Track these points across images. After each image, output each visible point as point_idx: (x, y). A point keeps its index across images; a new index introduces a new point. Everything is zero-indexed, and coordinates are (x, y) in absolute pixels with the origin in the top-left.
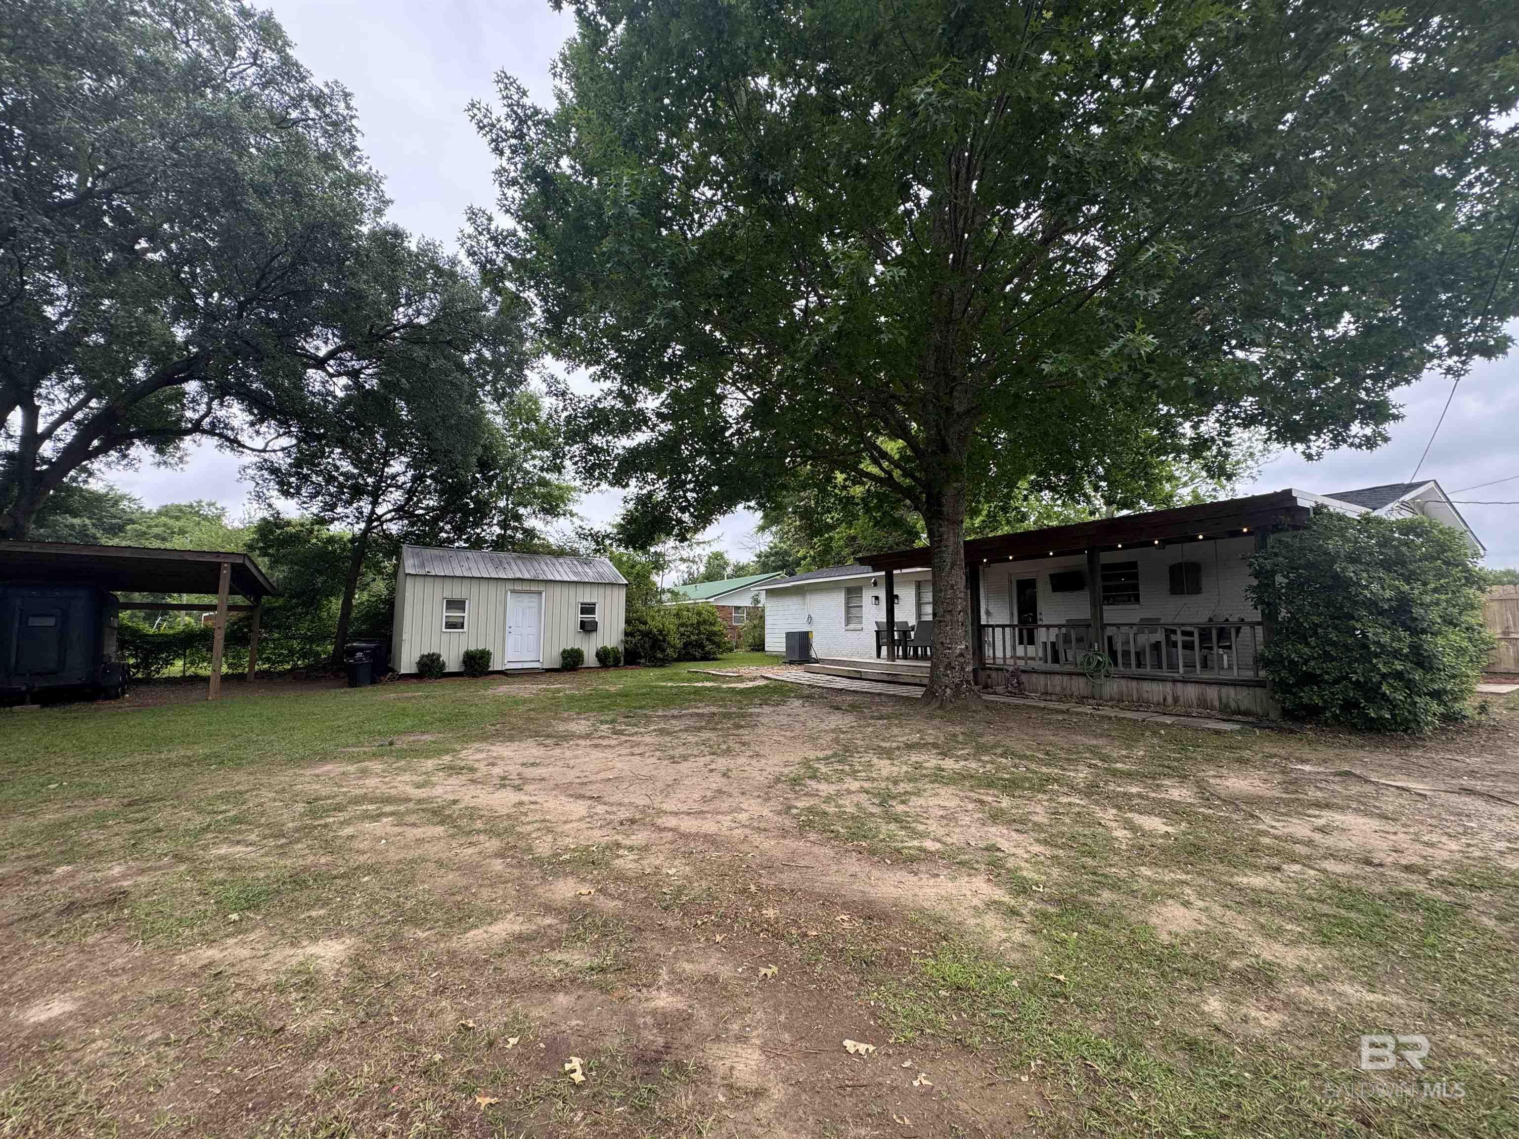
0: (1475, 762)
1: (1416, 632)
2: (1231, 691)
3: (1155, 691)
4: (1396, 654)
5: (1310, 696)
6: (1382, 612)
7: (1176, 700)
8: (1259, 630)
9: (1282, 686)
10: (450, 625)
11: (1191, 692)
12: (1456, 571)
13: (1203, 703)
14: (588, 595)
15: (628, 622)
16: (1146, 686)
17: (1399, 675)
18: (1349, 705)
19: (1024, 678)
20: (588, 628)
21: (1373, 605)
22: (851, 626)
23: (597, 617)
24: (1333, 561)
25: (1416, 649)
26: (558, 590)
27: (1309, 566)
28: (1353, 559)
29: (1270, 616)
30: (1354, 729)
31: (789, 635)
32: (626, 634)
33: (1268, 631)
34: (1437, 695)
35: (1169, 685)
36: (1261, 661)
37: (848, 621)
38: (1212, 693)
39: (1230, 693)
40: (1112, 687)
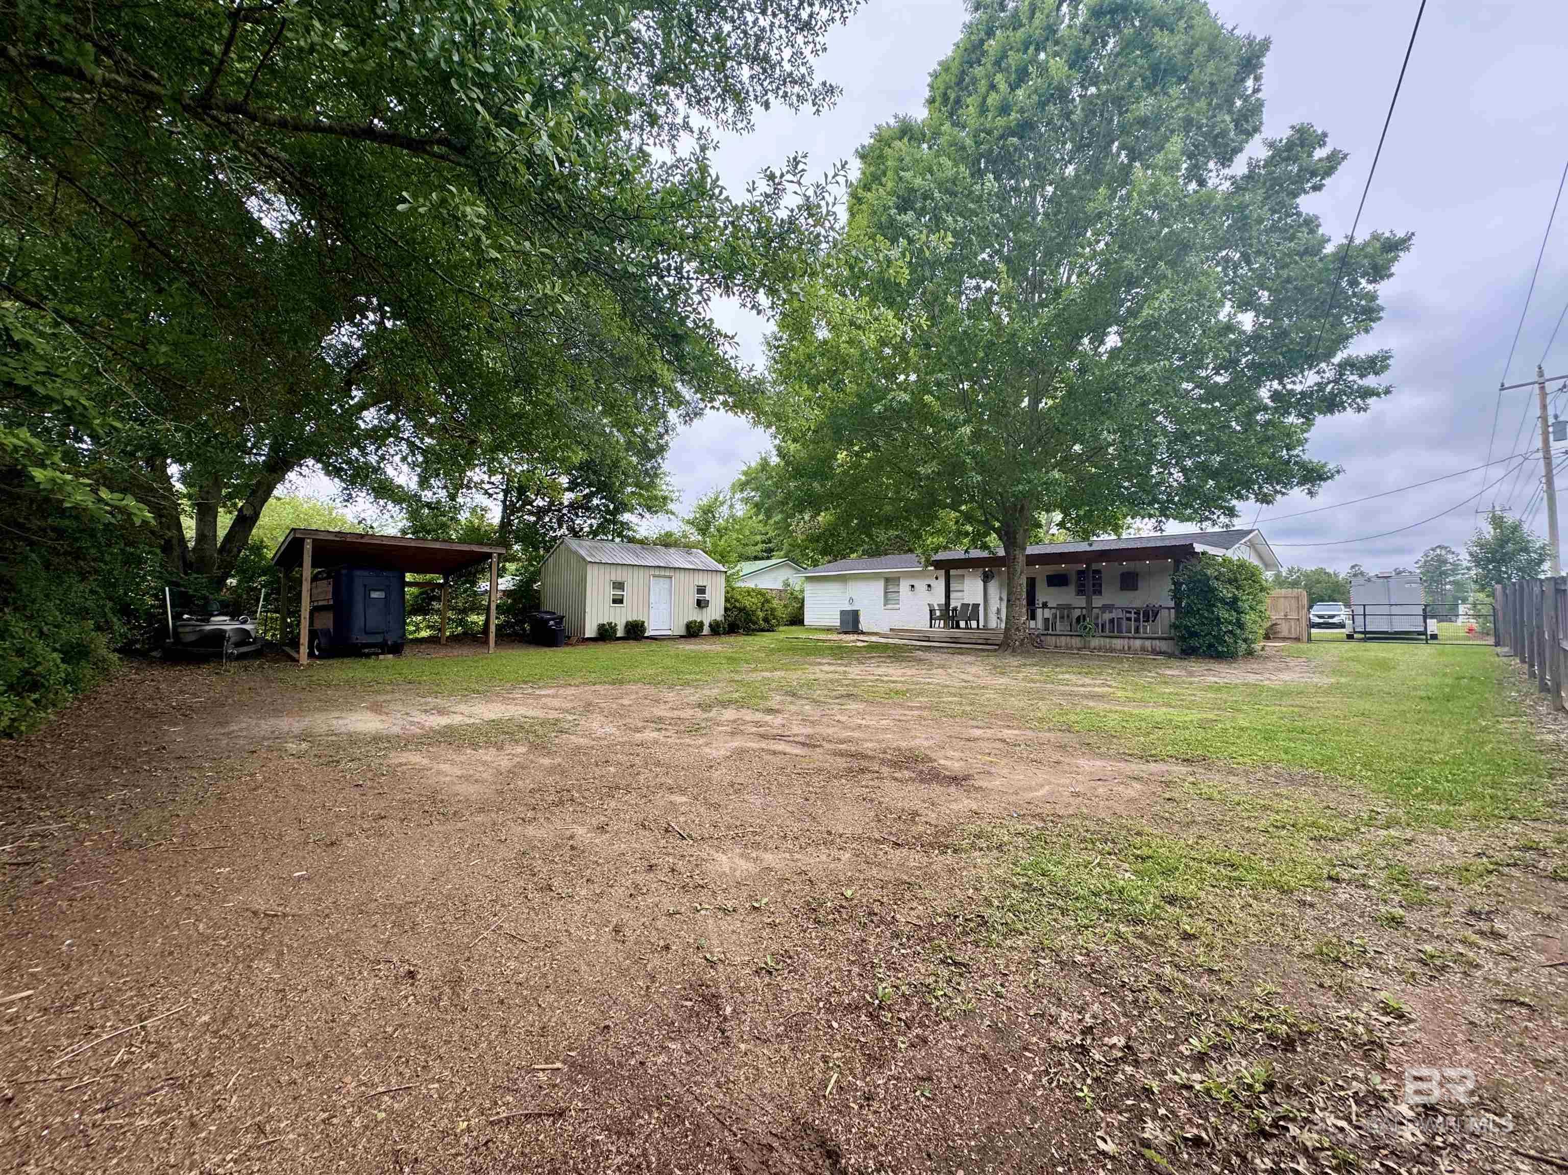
0: (1255, 666)
1: (1239, 613)
2: (1157, 642)
3: (1118, 643)
4: (1230, 623)
5: (1194, 642)
6: (1227, 604)
7: (1129, 648)
8: (1173, 611)
9: (1183, 638)
10: (615, 601)
11: (1138, 643)
12: (1257, 586)
13: (1143, 649)
14: (701, 580)
15: (727, 600)
16: (1115, 641)
17: (1231, 632)
18: (1210, 646)
19: (1043, 638)
20: (701, 604)
21: (1223, 600)
22: (889, 606)
23: (707, 596)
24: (1209, 579)
25: (1238, 620)
26: (682, 576)
27: (1199, 581)
28: (1217, 578)
29: (1178, 605)
30: (1211, 657)
31: (843, 613)
32: (726, 609)
33: (1177, 612)
34: (1245, 640)
35: (1126, 640)
36: (1174, 626)
37: (887, 601)
38: (1148, 643)
39: (1157, 643)
40: (1095, 642)
